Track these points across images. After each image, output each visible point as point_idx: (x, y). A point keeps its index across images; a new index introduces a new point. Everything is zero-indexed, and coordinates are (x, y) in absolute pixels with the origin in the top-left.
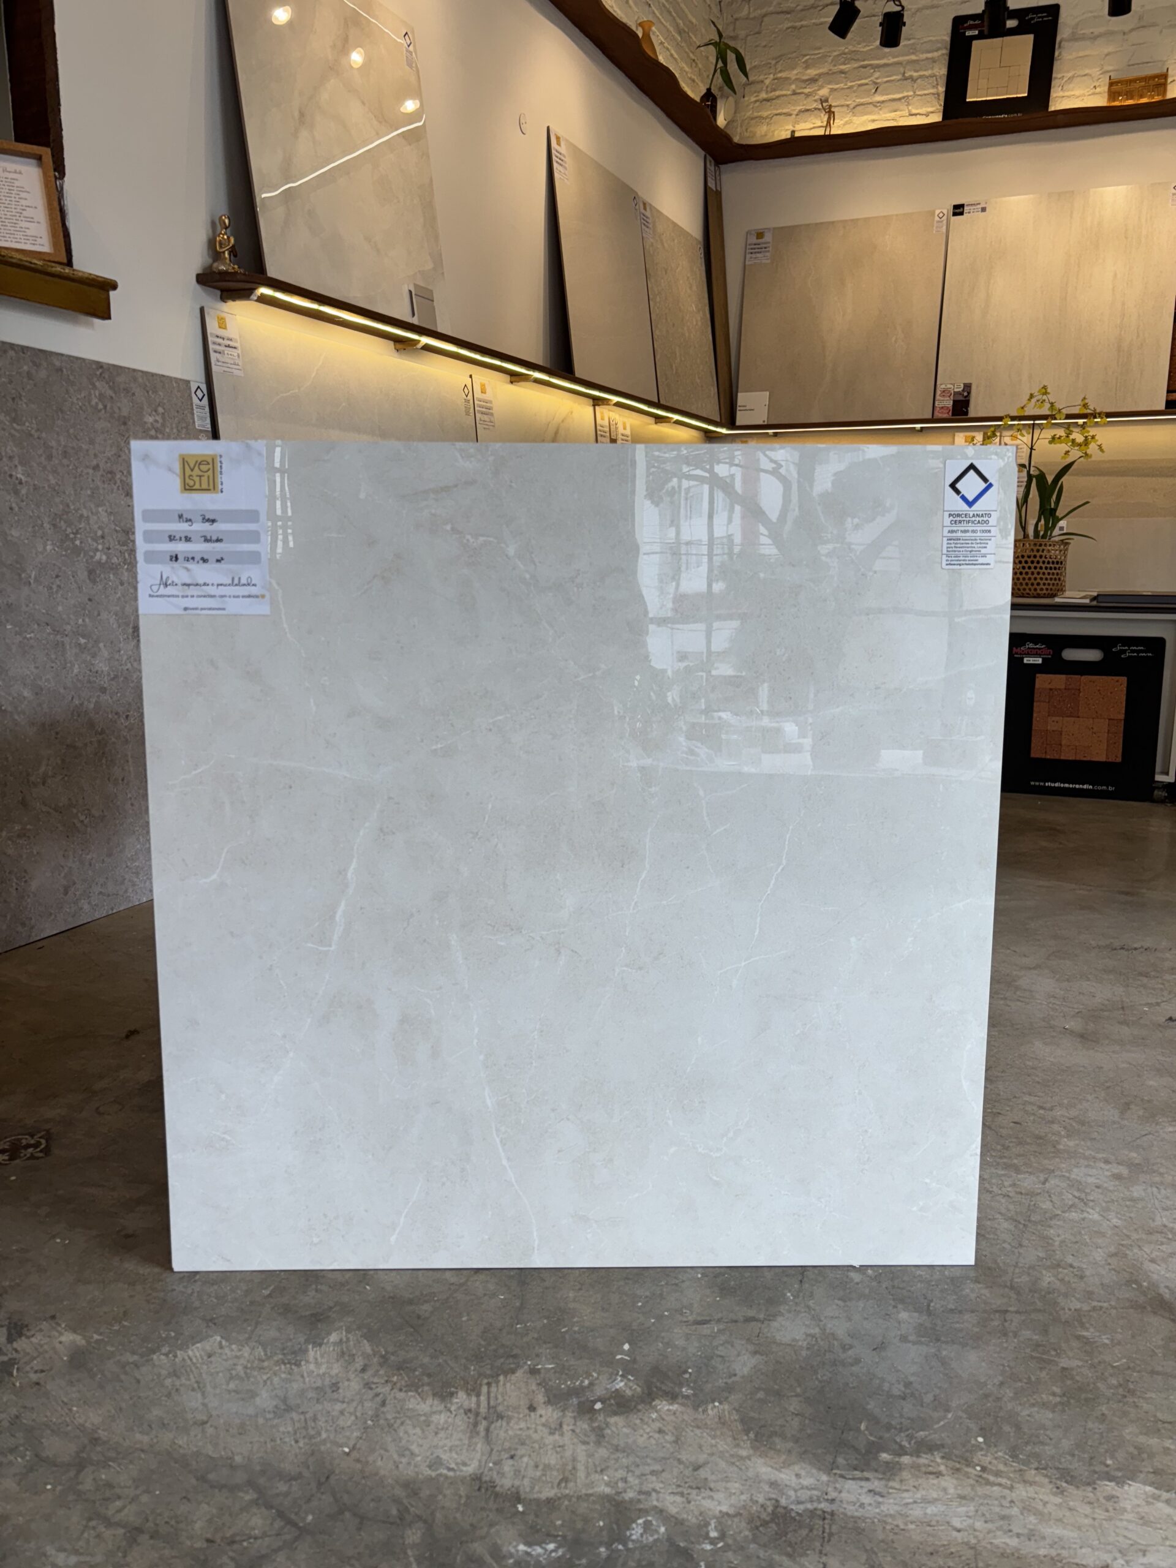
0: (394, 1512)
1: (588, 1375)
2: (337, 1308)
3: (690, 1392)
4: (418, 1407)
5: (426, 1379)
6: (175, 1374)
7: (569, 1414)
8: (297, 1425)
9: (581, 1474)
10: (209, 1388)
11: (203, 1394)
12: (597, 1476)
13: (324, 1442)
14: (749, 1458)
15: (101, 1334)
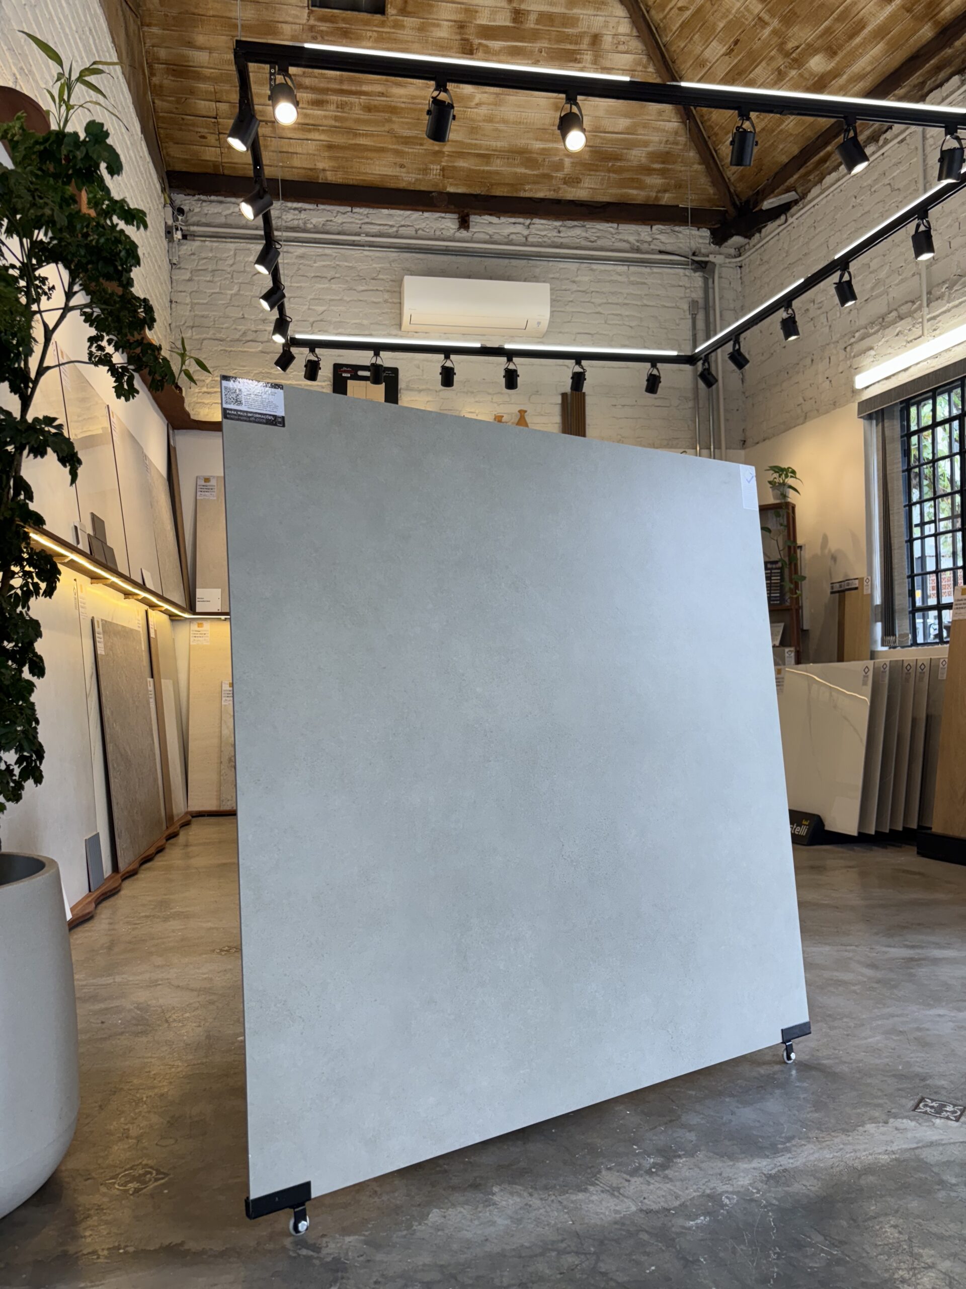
0: (624, 1233)
1: (635, 1162)
2: (478, 1179)
3: (683, 1153)
4: (578, 1198)
5: (566, 1188)
6: (439, 1230)
7: (647, 1178)
8: (535, 1223)
9: (680, 1193)
10: (468, 1228)
11: (466, 1230)
12: (687, 1192)
13: (556, 1224)
14: (734, 1165)
15: (366, 1231)
